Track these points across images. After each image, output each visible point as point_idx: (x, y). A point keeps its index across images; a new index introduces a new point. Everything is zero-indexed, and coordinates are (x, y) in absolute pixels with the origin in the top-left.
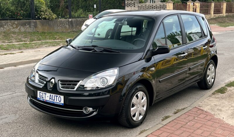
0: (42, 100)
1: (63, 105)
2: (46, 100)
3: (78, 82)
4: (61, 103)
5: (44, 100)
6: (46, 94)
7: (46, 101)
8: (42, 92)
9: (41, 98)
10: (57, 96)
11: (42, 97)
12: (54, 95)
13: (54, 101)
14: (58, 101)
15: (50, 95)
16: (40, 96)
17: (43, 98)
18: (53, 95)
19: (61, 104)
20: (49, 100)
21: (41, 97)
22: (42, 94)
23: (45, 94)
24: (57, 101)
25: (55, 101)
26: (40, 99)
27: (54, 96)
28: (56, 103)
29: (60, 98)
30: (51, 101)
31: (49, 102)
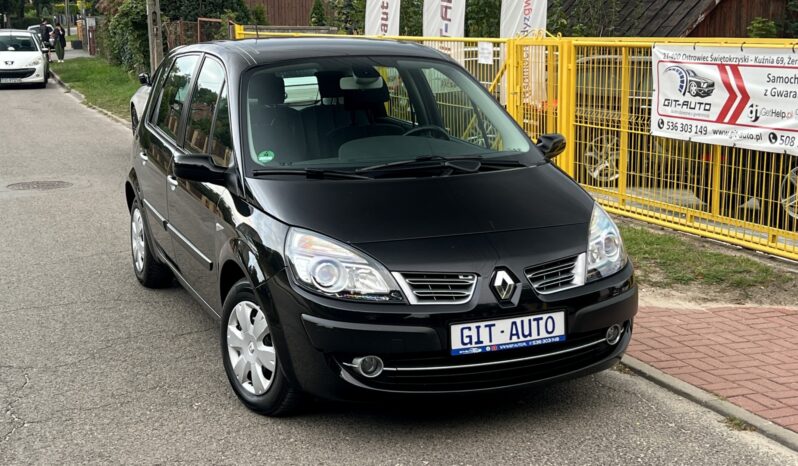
0: (480, 350)
1: (564, 339)
2: (499, 345)
3: (574, 259)
4: (554, 337)
5: (488, 349)
6: (494, 325)
7: (495, 349)
8: (473, 326)
9: (469, 346)
10: (541, 319)
11: (475, 339)
12: (526, 319)
13: (529, 338)
14: (543, 334)
15: (514, 323)
16: (466, 340)
17: (482, 342)
18: (522, 322)
19: (557, 339)
20: (509, 341)
21: (471, 343)
22: (473, 333)
23: (490, 326)
24: (539, 334)
25: (534, 336)
26: (468, 349)
27: (530, 320)
28: (539, 342)
29: (550, 321)
30: (519, 341)
31: (511, 346)
